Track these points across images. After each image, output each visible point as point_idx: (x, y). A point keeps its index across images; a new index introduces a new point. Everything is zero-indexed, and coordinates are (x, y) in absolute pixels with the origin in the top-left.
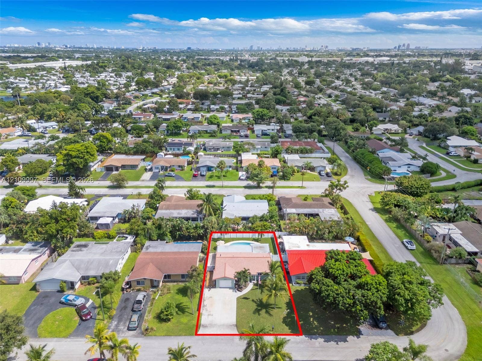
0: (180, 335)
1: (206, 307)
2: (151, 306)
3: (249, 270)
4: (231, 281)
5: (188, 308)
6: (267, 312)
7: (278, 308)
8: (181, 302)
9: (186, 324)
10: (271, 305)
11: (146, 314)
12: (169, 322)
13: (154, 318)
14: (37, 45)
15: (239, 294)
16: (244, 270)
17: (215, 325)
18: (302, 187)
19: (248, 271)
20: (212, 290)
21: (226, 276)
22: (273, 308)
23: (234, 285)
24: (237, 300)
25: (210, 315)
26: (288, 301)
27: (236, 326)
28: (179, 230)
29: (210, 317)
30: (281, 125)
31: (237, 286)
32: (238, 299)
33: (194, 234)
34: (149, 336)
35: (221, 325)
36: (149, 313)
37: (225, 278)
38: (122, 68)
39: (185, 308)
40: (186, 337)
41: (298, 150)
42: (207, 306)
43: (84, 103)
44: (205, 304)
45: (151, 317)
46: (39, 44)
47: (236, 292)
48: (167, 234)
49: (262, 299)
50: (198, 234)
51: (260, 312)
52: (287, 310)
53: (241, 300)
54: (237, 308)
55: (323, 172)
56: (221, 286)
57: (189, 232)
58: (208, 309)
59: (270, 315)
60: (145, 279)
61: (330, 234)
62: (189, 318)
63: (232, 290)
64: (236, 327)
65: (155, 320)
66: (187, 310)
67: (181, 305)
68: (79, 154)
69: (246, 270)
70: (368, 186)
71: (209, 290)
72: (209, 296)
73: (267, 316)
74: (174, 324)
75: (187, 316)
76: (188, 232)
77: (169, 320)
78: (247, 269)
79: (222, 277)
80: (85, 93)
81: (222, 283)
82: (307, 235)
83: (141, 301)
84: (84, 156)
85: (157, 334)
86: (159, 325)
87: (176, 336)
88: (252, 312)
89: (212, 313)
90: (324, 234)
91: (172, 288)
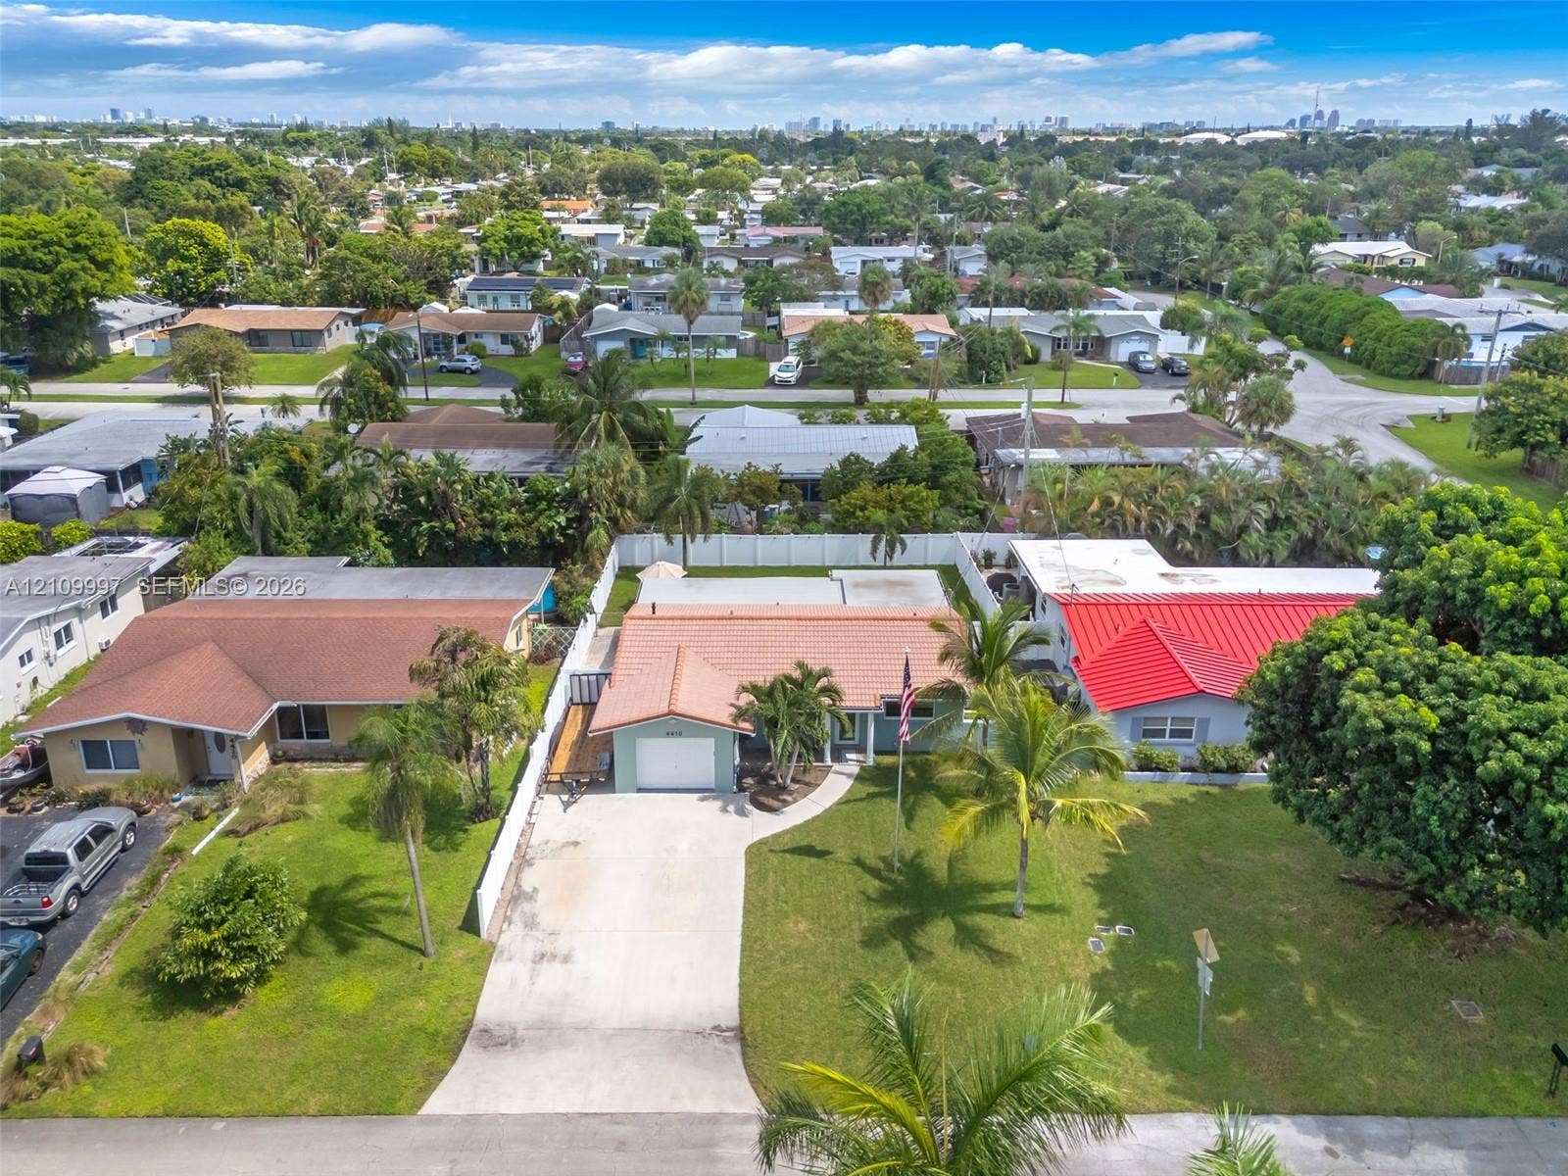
0: (282, 1114)
1: (526, 907)
2: (138, 898)
3: (826, 673)
4: (709, 744)
5: (397, 912)
6: (968, 937)
7: (1040, 909)
8: (363, 870)
9: (360, 1021)
10: (989, 888)
11: (79, 955)
12: (231, 1012)
13: (127, 979)
14: (109, 119)
15: (764, 825)
16: (797, 674)
17: (584, 1029)
18: (1062, 405)
19: (823, 682)
20: (591, 804)
21: (680, 707)
22: (1008, 910)
23: (730, 777)
24: (749, 863)
25: (554, 957)
26: (1102, 870)
27: (742, 1035)
28: (429, 513)
29: (551, 973)
30: (937, 251)
31: (749, 781)
32: (758, 854)
33: (520, 535)
34: (30, 1115)
35: (621, 1032)
36: (103, 948)
37: (674, 724)
38: (365, 145)
39: (382, 910)
40: (333, 1126)
41: (1024, 294)
42: (541, 896)
43: (171, 178)
44: (527, 887)
45: (108, 970)
46: (115, 113)
47: (741, 812)
48: (366, 535)
49: (919, 854)
50: (541, 536)
51: (921, 940)
52: (1110, 923)
53: (774, 859)
54: (747, 911)
55: (1149, 358)
56: (648, 774)
57: (490, 525)
58: (546, 919)
59: (997, 956)
60: (137, 725)
61: (1278, 534)
62: (389, 978)
63: (718, 804)
64: (735, 1049)
65: (130, 996)
66: (385, 925)
67: (351, 894)
68: (35, 249)
69: (809, 675)
70: (1367, 399)
71: (566, 805)
72: (560, 836)
73: (967, 962)
74: (262, 1022)
75: (379, 962)
76: (485, 525)
77: (229, 993)
78: (816, 667)
79: (653, 712)
80: (192, 167)
81: (656, 757)
82: (1152, 535)
83: (62, 859)
84: (57, 262)
85: (104, 1104)
86: (139, 1030)
87: (249, 1116)
88: (857, 936)
89: (562, 945)
90: (1244, 529)
91: (317, 787)
